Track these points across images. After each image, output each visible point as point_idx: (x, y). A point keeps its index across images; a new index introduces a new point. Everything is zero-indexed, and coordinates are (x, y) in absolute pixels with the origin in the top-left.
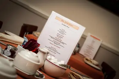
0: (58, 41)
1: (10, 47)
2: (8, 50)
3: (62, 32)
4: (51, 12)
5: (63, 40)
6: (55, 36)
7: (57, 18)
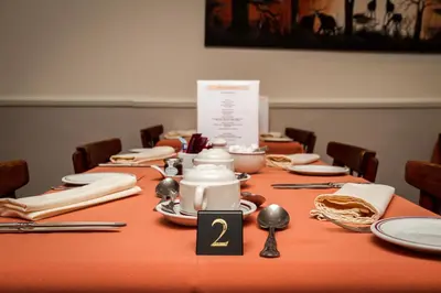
0: (228, 120)
1: (171, 162)
2: (170, 166)
3: (228, 104)
4: (196, 84)
5: (235, 116)
6: (220, 115)
7: (210, 88)
